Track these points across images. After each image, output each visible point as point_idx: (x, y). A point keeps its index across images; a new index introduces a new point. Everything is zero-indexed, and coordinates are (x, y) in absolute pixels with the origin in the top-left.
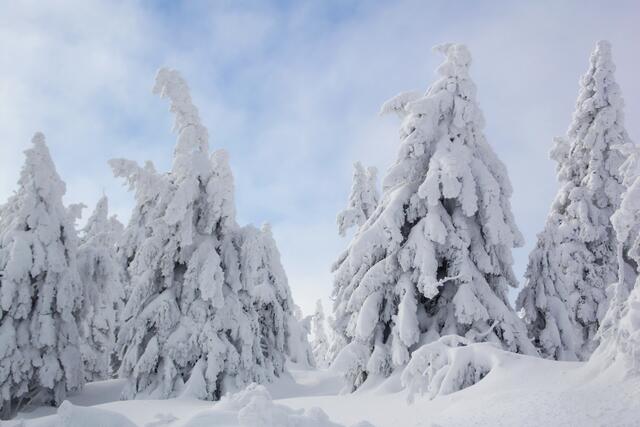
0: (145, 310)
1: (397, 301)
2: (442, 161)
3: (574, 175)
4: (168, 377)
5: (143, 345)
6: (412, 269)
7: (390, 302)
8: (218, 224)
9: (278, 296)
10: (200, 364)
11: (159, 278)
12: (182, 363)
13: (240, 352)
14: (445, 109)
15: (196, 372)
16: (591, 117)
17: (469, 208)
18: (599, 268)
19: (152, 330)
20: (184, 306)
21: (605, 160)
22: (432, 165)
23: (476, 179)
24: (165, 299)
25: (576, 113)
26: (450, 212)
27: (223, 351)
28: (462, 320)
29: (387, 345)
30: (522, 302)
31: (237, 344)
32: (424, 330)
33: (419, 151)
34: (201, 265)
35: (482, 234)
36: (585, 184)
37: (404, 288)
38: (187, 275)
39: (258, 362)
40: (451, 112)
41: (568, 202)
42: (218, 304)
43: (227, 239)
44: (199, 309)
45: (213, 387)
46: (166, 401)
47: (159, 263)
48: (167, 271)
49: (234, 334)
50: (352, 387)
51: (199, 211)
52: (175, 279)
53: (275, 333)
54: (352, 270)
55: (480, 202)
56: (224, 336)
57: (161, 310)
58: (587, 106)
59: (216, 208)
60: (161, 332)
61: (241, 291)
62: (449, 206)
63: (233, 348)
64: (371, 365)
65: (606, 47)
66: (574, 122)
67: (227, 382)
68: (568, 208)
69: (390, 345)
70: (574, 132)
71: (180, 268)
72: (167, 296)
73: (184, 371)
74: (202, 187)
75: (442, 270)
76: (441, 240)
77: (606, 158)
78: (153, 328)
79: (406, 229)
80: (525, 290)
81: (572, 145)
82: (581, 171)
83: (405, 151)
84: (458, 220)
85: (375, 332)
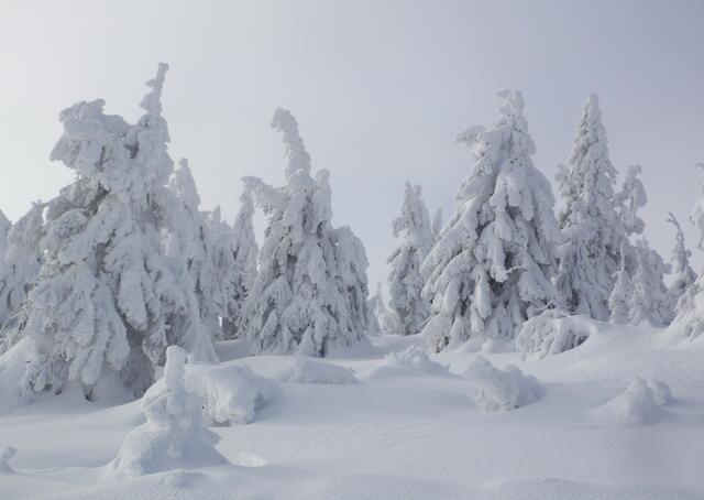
0: (267, 290)
1: (472, 285)
2: (507, 178)
3: (572, 192)
4: (286, 339)
5: (266, 316)
6: (485, 261)
7: (467, 286)
8: (319, 226)
9: (358, 281)
10: (308, 331)
11: (276, 266)
12: (296, 329)
13: (338, 321)
14: (506, 138)
15: (306, 336)
16: (585, 150)
17: (528, 215)
18: (593, 261)
19: (272, 305)
20: (295, 288)
21: (595, 182)
22: (499, 181)
23: (532, 192)
24: (280, 282)
25: (575, 146)
26: (513, 217)
27: (326, 321)
28: (525, 299)
29: (465, 318)
30: (561, 286)
31: (335, 315)
32: (494, 307)
33: (489, 171)
34: (308, 257)
35: (536, 234)
36: (581, 199)
37: (479, 274)
38: (298, 265)
39: (350, 330)
40: (510, 141)
41: (570, 212)
42: (322, 286)
43: (325, 238)
44: (306, 289)
45: (319, 348)
46: (284, 357)
47: (276, 256)
48: (282, 262)
49: (333, 309)
50: (435, 349)
51: (305, 217)
52: (288, 268)
53: (357, 308)
54: (436, 261)
55: (536, 209)
56: (326, 310)
57: (279, 290)
58: (582, 141)
59: (320, 214)
60: (279, 306)
61: (336, 277)
62: (512, 212)
63: (333, 320)
64: (453, 332)
65: (594, 97)
66: (572, 153)
67: (329, 344)
68: (571, 216)
69: (469, 318)
70: (573, 162)
71: (292, 259)
72: (281, 279)
73: (297, 336)
74: (309, 200)
75: (508, 262)
76: (508, 238)
77: (596, 179)
78: (273, 303)
79: (480, 229)
80: (564, 277)
81: (571, 170)
82: (578, 189)
83: (477, 171)
84: (520, 224)
85: (455, 308)
